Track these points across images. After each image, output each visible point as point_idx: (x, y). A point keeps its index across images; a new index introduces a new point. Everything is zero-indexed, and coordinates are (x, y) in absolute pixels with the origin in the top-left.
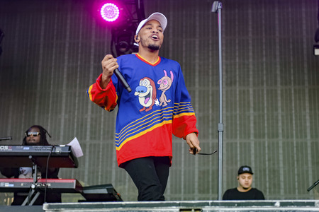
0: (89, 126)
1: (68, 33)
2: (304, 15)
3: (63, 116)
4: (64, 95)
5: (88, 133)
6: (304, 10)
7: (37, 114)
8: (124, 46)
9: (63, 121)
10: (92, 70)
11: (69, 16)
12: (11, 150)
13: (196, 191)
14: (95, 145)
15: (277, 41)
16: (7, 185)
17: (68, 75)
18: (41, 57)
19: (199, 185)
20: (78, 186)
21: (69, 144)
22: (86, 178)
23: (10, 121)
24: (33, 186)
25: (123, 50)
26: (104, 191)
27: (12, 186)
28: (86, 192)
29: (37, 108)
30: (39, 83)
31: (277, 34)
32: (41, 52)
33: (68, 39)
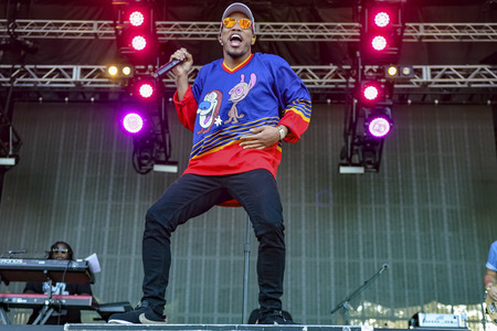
0: (106, 240)
1: (88, 143)
2: (330, 132)
3: (80, 229)
4: (82, 206)
5: (105, 247)
6: (329, 126)
7: (52, 226)
8: (146, 158)
9: (79, 233)
10: (112, 181)
11: (90, 125)
12: (25, 264)
13: (216, 310)
14: (112, 260)
15: (303, 157)
16: (20, 301)
17: (87, 186)
18: (59, 167)
19: (219, 304)
20: (94, 303)
21: (87, 259)
22: (101, 294)
23: (24, 232)
24: (47, 303)
25: (145, 162)
26: (121, 309)
27: (25, 301)
28: (102, 309)
29: (53, 219)
30: (56, 193)
31: (303, 150)
32: (60, 161)
33: (88, 149)
